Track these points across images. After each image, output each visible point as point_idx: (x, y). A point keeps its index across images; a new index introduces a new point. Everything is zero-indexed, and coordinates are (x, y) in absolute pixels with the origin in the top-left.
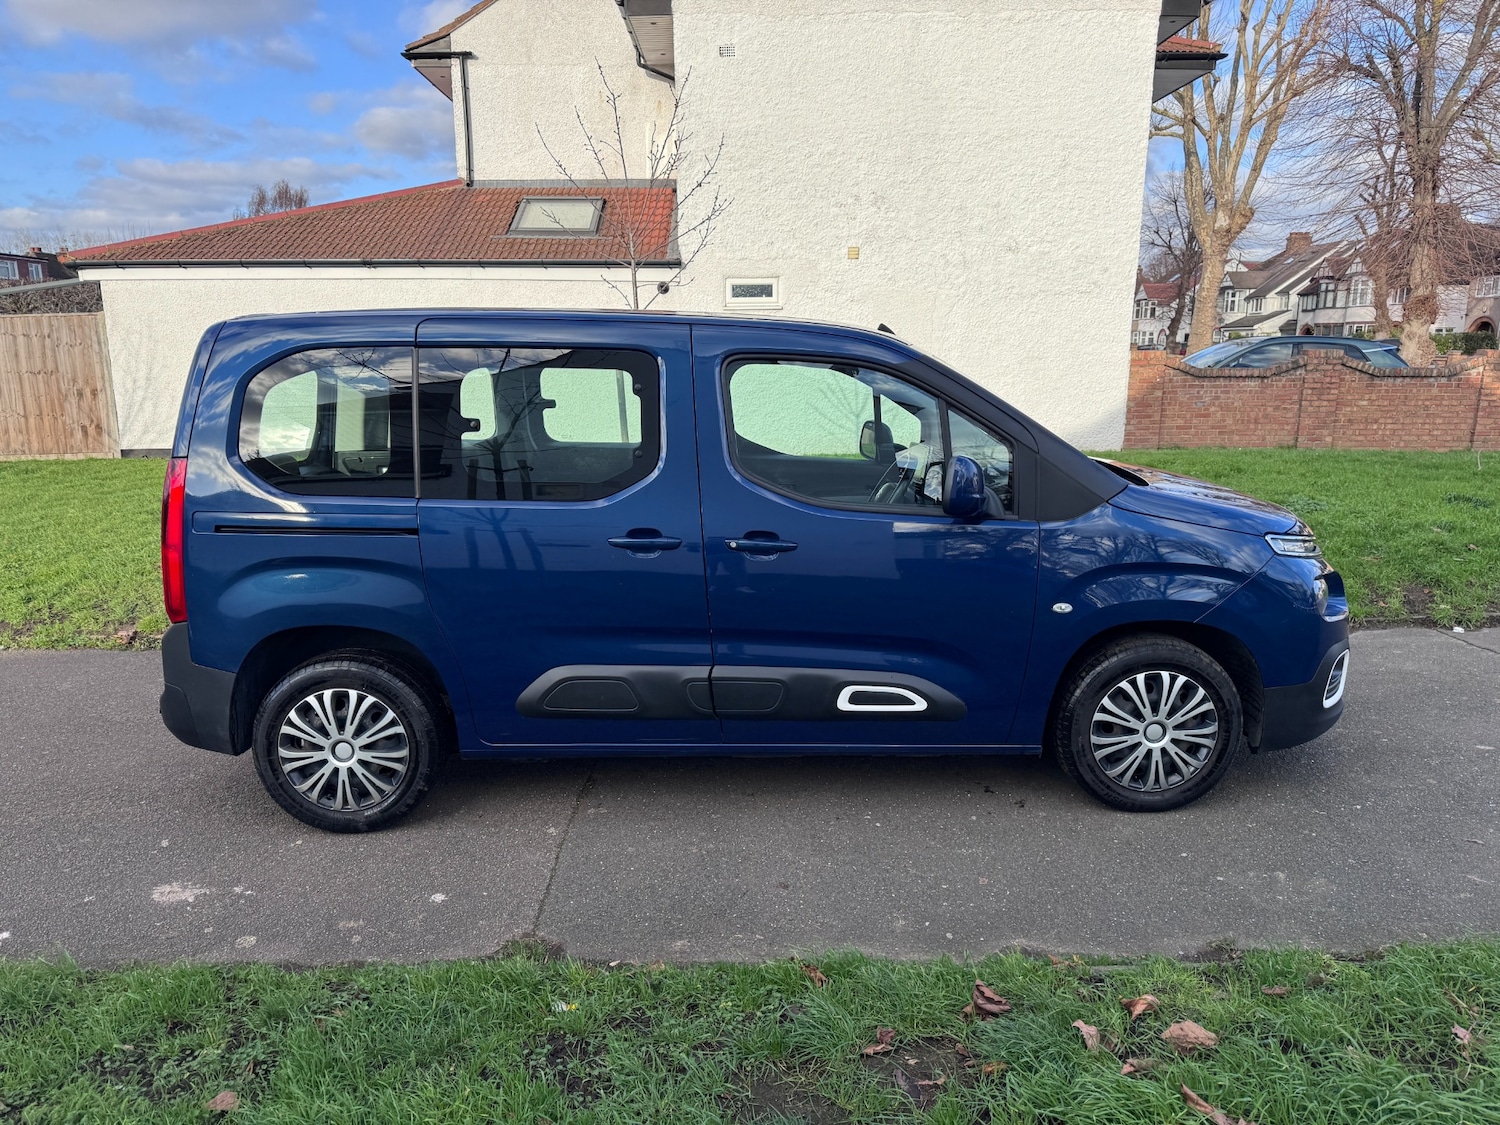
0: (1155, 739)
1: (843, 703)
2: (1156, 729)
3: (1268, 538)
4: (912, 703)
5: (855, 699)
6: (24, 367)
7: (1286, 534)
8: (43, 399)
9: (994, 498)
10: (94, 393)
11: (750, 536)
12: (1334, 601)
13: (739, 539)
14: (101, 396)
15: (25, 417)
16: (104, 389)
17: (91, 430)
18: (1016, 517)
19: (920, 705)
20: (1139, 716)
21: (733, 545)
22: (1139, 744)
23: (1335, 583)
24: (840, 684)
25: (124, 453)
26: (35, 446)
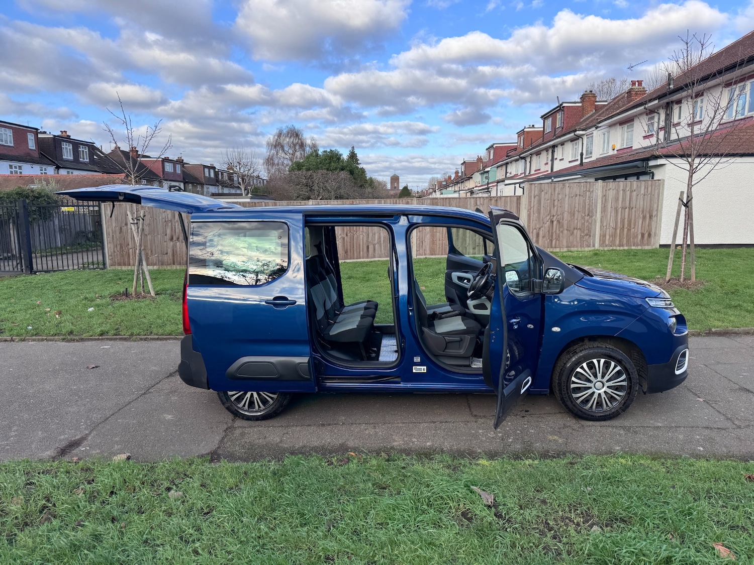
0: (600, 388)
2: (599, 385)
3: (647, 299)
6: (620, 205)
7: (655, 298)
8: (626, 220)
10: (651, 217)
12: (680, 327)
14: (654, 219)
15: (616, 229)
16: (657, 215)
17: (646, 235)
20: (590, 381)
22: (594, 393)
23: (680, 319)
25: (661, 246)
26: (617, 242)
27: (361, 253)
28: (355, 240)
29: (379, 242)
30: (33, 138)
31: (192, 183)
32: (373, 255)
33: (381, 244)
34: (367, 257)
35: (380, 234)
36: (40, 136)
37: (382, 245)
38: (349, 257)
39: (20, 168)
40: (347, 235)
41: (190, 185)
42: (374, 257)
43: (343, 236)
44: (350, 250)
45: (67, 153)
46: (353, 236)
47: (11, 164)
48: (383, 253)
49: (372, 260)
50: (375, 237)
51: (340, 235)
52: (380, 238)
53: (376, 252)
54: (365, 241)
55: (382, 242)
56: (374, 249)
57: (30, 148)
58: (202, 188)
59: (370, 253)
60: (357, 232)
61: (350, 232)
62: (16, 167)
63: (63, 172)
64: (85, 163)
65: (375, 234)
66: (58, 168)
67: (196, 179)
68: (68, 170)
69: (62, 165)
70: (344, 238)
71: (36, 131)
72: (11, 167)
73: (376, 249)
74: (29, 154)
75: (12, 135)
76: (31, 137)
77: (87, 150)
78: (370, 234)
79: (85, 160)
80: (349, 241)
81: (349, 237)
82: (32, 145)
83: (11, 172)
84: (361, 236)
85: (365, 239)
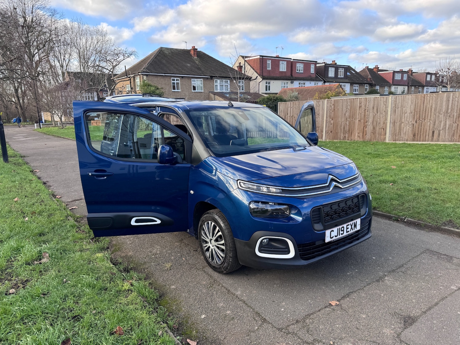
1: (133, 223)
4: (156, 221)
5: (137, 221)
9: (179, 157)
11: (96, 171)
13: (92, 172)
18: (187, 163)
19: (159, 222)
21: (90, 174)
24: (131, 217)
27: (427, 137)
28: (422, 126)
29: (444, 128)
30: (314, 67)
31: (415, 86)
32: (437, 140)
33: (445, 130)
34: (432, 141)
35: (446, 122)
36: (318, 65)
37: (447, 131)
38: (416, 139)
39: (304, 84)
40: (416, 122)
41: (413, 87)
42: (438, 141)
43: (413, 123)
44: (418, 134)
45: (331, 73)
46: (422, 123)
47: (300, 82)
48: (447, 138)
49: (437, 143)
50: (440, 125)
51: (411, 122)
52: (445, 125)
53: (440, 137)
54: (431, 127)
55: (447, 129)
56: (439, 134)
57: (311, 72)
58: (423, 89)
59: (435, 137)
60: (425, 120)
61: (419, 119)
62: (302, 84)
63: (327, 84)
64: (341, 78)
65: (441, 122)
66: (325, 82)
67: (419, 83)
68: (330, 83)
69: (326, 80)
70: (413, 125)
71: (316, 63)
72: (300, 83)
73: (441, 134)
74: (310, 76)
75: (303, 66)
76: (313, 66)
77: (343, 71)
78: (436, 122)
79: (342, 76)
80: (417, 127)
81: (418, 123)
82: (312, 71)
83: (299, 86)
84: (429, 123)
85: (432, 126)
